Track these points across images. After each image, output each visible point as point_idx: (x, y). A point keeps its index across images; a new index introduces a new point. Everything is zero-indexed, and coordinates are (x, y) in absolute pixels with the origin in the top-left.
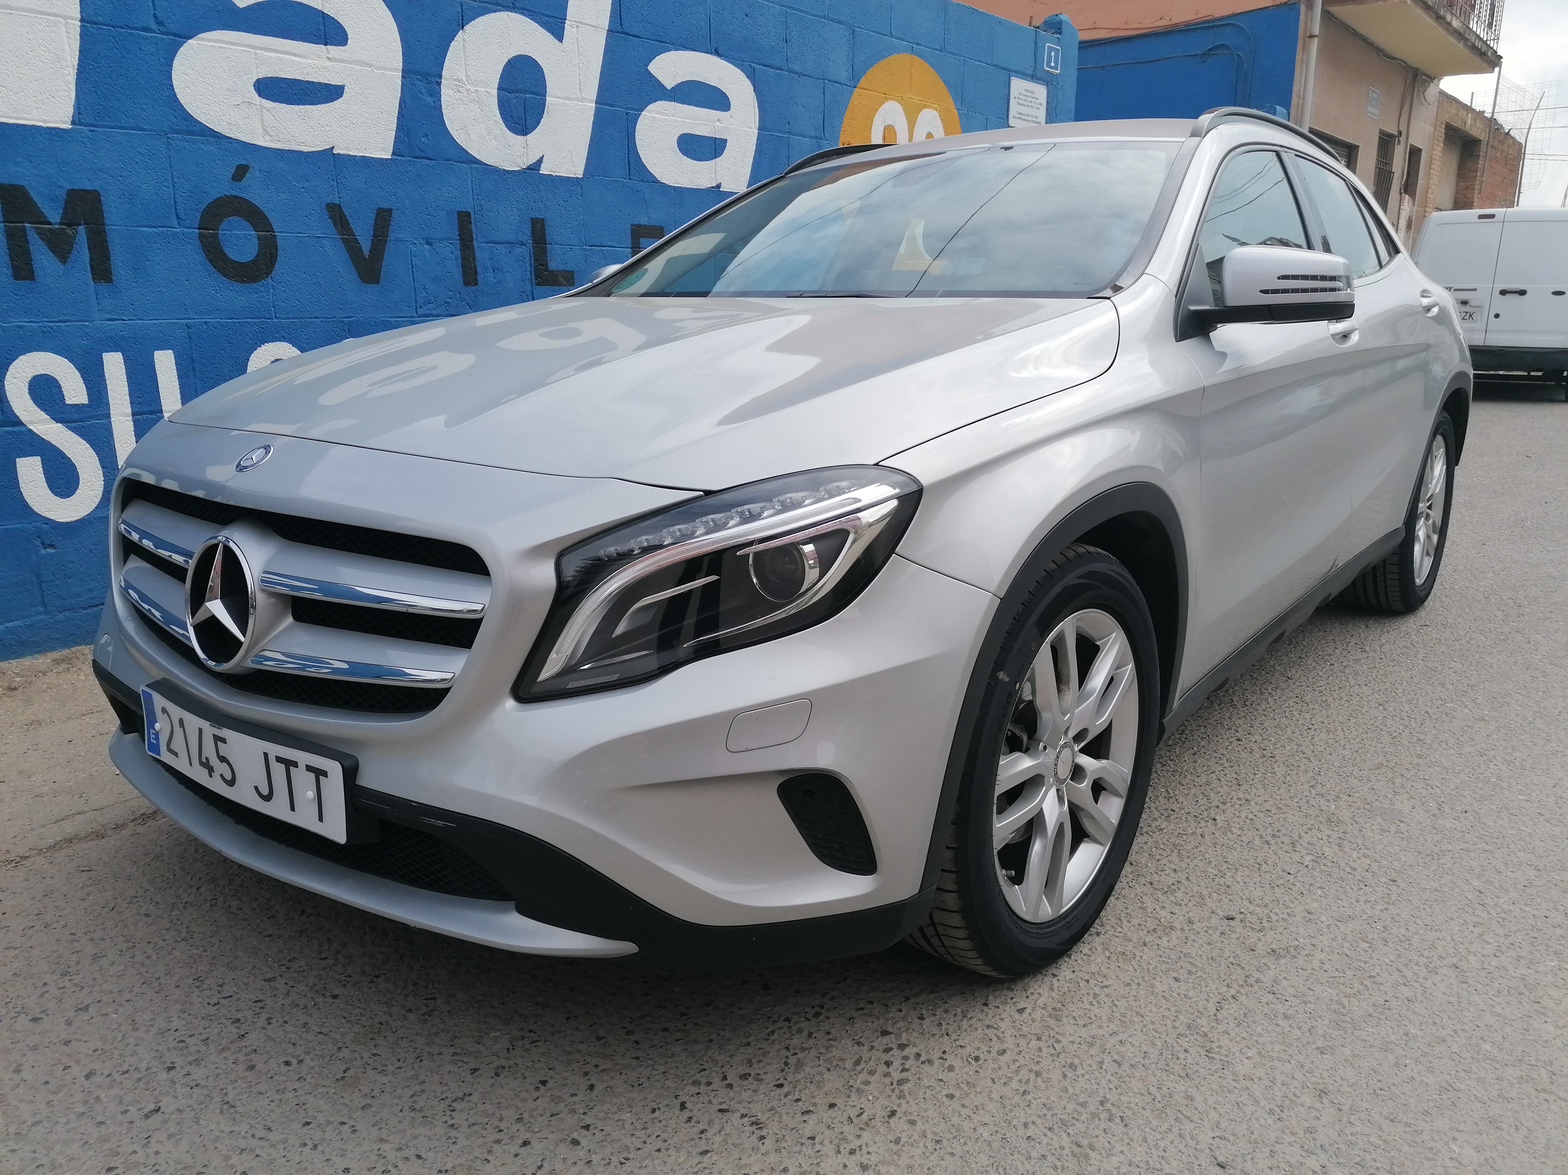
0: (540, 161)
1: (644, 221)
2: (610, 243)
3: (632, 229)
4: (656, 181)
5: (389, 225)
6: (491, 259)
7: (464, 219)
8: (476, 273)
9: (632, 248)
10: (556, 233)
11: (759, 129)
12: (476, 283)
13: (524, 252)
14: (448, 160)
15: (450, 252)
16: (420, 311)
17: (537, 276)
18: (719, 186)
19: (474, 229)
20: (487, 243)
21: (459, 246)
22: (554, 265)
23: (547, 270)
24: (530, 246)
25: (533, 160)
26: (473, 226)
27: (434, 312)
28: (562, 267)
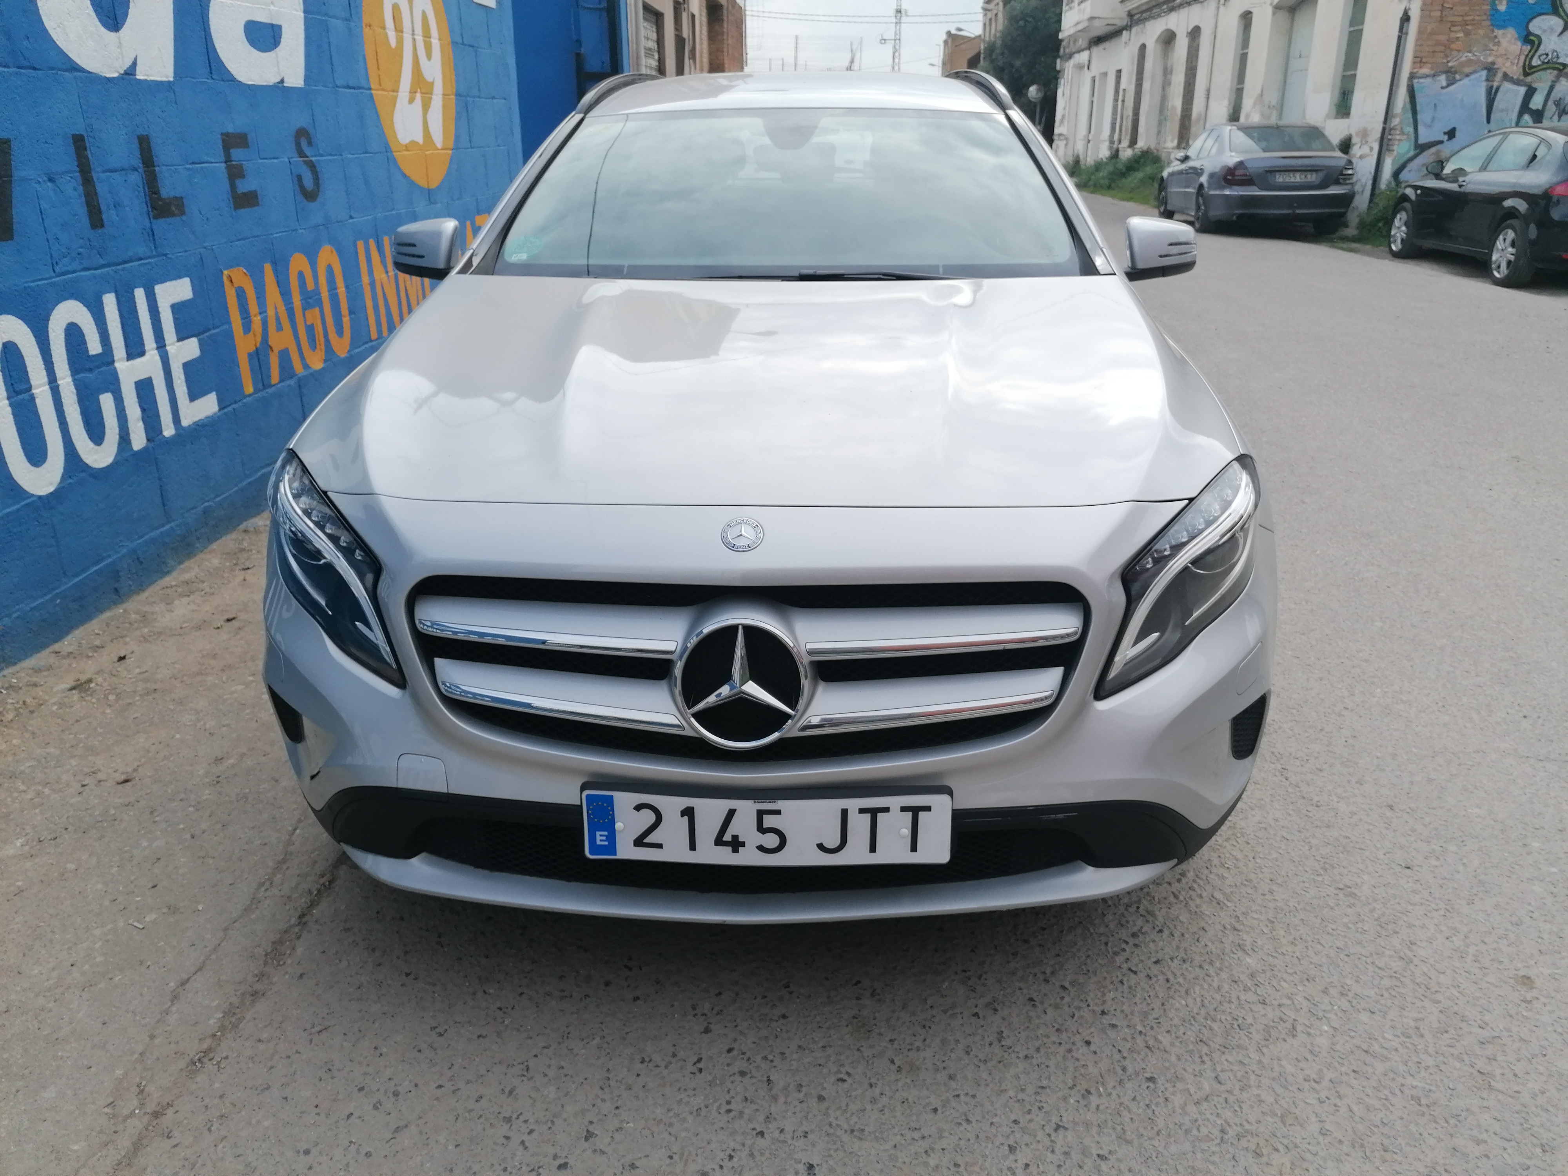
0: (134, 64)
1: (230, 129)
2: (206, 158)
3: (223, 141)
4: (233, 80)
5: (10, 160)
6: (110, 192)
7: (79, 142)
8: (100, 212)
9: (226, 162)
10: (164, 154)
11: (305, 12)
12: (102, 226)
13: (136, 178)
14: (52, 69)
15: (72, 187)
16: (57, 269)
17: (154, 208)
18: (282, 81)
19: (90, 156)
20: (104, 172)
21: (80, 180)
22: (167, 191)
23: (160, 199)
24: (141, 170)
25: (128, 63)
26: (89, 152)
27: (70, 268)
28: (172, 194)
